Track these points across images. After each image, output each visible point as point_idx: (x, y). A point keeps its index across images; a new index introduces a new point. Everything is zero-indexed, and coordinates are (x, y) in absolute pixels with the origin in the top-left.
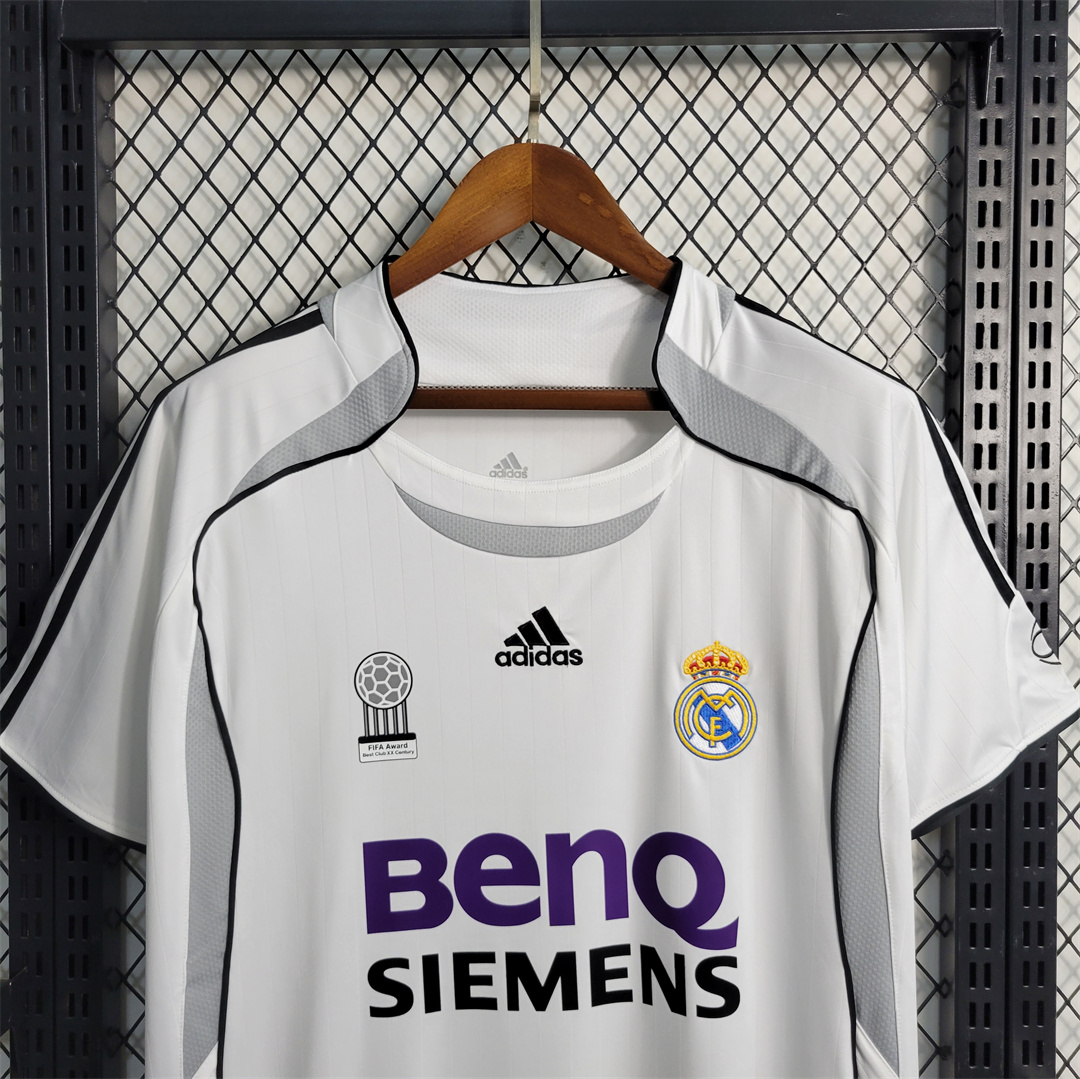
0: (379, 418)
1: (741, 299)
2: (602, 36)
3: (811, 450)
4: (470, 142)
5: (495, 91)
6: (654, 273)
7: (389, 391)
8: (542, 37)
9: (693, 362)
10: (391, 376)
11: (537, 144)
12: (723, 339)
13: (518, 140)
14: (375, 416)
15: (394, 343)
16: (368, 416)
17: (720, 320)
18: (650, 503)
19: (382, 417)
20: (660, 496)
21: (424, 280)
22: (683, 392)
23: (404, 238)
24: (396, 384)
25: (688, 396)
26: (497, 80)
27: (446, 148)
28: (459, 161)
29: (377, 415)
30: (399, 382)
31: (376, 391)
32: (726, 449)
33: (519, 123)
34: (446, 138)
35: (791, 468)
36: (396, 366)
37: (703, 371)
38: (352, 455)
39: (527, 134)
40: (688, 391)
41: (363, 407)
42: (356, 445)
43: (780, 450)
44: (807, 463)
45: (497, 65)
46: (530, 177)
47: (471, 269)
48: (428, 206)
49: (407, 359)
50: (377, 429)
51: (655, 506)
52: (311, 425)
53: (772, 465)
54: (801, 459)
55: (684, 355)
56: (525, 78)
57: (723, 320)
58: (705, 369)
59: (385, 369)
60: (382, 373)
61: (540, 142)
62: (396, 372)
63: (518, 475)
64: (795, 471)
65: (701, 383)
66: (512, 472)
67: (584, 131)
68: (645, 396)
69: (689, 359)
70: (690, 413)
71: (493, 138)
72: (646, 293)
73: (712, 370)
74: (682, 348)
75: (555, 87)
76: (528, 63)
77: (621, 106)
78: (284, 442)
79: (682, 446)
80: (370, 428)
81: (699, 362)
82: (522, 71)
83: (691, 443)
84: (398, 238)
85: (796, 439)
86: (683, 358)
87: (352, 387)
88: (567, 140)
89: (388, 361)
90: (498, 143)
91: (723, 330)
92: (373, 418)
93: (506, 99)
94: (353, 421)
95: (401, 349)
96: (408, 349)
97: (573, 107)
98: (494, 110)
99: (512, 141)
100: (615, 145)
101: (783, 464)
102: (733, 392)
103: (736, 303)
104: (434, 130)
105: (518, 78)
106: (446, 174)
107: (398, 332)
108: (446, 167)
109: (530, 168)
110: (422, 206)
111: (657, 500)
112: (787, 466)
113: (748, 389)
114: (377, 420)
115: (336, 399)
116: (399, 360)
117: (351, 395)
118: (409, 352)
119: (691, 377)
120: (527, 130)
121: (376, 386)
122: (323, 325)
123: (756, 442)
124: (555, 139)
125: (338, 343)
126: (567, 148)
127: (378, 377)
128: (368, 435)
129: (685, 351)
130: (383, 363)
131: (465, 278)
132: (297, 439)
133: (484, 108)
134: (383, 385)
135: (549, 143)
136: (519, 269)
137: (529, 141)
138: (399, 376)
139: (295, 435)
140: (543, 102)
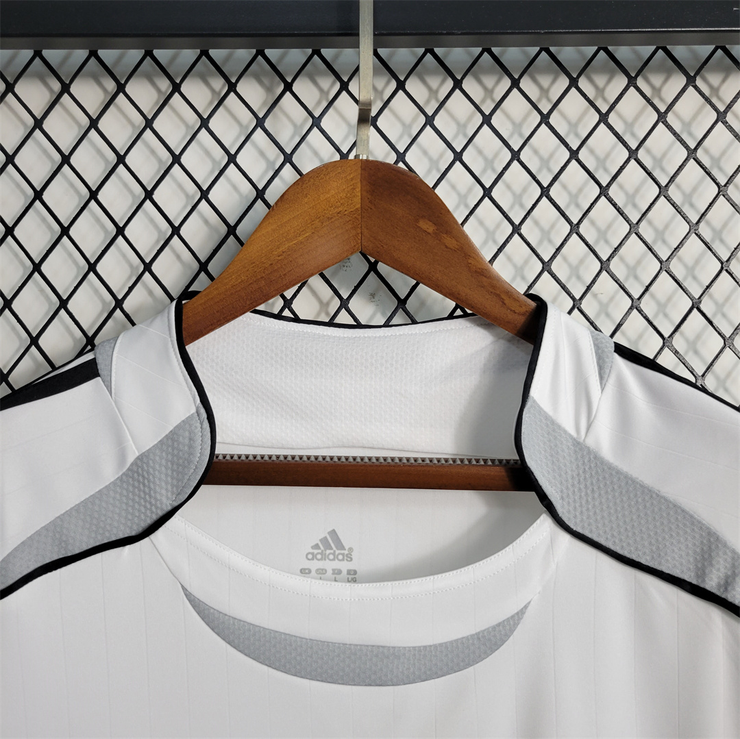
0: (164, 500)
1: (621, 350)
2: (448, 34)
3: (733, 558)
4: (288, 159)
5: (319, 103)
6: (511, 316)
7: (178, 465)
8: (375, 35)
9: (565, 432)
10: (181, 446)
11: (367, 161)
12: (604, 402)
13: (344, 156)
14: (159, 497)
15: (186, 403)
16: (150, 496)
17: (598, 378)
18: (513, 617)
19: (168, 498)
20: (526, 607)
21: (228, 321)
22: (554, 470)
23: (210, 267)
24: (186, 456)
25: (560, 476)
26: (321, 90)
27: (262, 165)
28: (276, 180)
29: (161, 495)
30: (191, 454)
31: (160, 465)
32: (612, 547)
33: (346, 137)
34: (262, 154)
35: (704, 581)
36: (187, 434)
37: (579, 443)
38: (128, 547)
39: (355, 150)
40: (559, 468)
41: (144, 485)
42: (133, 534)
43: (688, 554)
44: (727, 577)
45: (321, 74)
46: (358, 200)
47: (288, 304)
48: (239, 231)
49: (202, 424)
50: (161, 513)
51: (520, 619)
52: (77, 508)
53: (677, 573)
54: (718, 570)
55: (553, 422)
56: (353, 87)
57: (601, 378)
58: (581, 440)
59: (173, 437)
60: (170, 442)
61: (371, 158)
62: (187, 441)
63: (340, 557)
64: (711, 584)
65: (577, 459)
66: (334, 554)
67: (420, 147)
68: (504, 473)
69: (559, 427)
70: (562, 498)
71: (316, 153)
72: (498, 337)
73: (590, 442)
74: (550, 413)
75: (386, 98)
76: (357, 69)
77: (462, 119)
78: (38, 533)
79: (552, 541)
80: (152, 512)
81: (571, 430)
82: (350, 79)
83: (565, 538)
84: (203, 267)
85: (710, 543)
86: (552, 426)
87: (131, 459)
88: (401, 157)
89: (178, 427)
90: (321, 160)
91: (603, 390)
92: (156, 499)
93: (331, 111)
94: (131, 503)
95: (193, 410)
96: (203, 411)
97: (408, 120)
98: (316, 123)
99: (337, 157)
100: (458, 163)
101: (693, 574)
102: (619, 472)
103: (616, 355)
104: (248, 144)
105: (344, 87)
106: (260, 194)
107: (190, 390)
108: (260, 187)
109: (358, 189)
110: (232, 230)
111: (522, 612)
112: (698, 576)
113: (640, 468)
114: (161, 503)
115: (110, 473)
116: (190, 426)
117: (129, 469)
118: (204, 415)
119: (563, 451)
120: (354, 144)
121: (161, 458)
122: (99, 378)
123: (653, 541)
124: (387, 155)
125: (115, 402)
126: (401, 165)
127: (165, 448)
128: (149, 521)
129: (554, 418)
130: (171, 428)
131: (279, 316)
132: (55, 528)
133: (305, 120)
134: (170, 457)
135: (380, 159)
136: (344, 304)
137: (357, 157)
138: (190, 447)
139: (53, 523)
140: (373, 114)
